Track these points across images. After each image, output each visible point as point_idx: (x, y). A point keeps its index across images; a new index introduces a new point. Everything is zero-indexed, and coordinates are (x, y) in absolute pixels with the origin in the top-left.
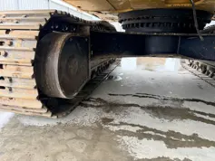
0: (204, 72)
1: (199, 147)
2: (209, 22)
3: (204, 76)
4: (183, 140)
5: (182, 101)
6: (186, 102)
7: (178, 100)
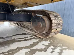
0: (17, 25)
1: (20, 51)
2: (15, 9)
3: (18, 26)
4: (14, 51)
5: (12, 36)
6: (13, 37)
7: (10, 37)
